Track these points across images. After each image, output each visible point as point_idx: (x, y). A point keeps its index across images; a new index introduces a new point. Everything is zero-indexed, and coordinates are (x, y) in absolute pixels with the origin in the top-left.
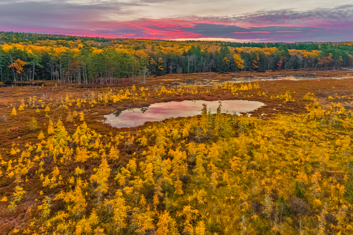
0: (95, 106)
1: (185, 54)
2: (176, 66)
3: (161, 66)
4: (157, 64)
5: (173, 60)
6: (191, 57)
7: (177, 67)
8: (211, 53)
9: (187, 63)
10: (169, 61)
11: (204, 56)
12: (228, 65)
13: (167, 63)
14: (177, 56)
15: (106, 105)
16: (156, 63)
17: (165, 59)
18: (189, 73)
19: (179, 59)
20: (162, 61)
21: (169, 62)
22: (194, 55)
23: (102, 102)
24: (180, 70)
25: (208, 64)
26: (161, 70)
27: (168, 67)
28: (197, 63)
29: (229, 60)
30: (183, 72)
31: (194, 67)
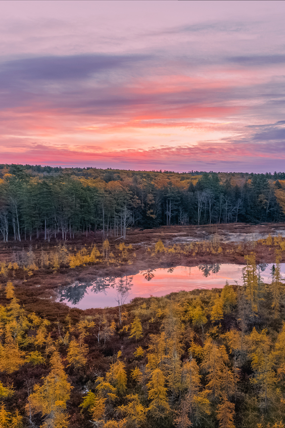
0: (34, 275)
1: (192, 189)
2: (178, 210)
3: (152, 211)
4: (145, 207)
5: (172, 200)
6: (204, 194)
7: (179, 212)
8: (237, 188)
9: (197, 205)
10: (165, 201)
11: (225, 193)
12: (266, 210)
13: (162, 205)
14: (179, 192)
15: (55, 272)
16: (143, 205)
17: (157, 199)
18: (200, 224)
19: (182, 198)
20: (153, 202)
21: (166, 203)
22: (208, 191)
23: (49, 268)
24: (184, 218)
25: (232, 207)
26: (152, 218)
27: (163, 213)
28: (214, 205)
29: (267, 199)
30: (190, 222)
31: (208, 212)
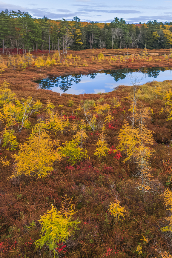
1: (107, 27)
2: (98, 40)
3: (80, 40)
4: (75, 37)
5: (93, 33)
6: (116, 30)
9: (111, 37)
11: (130, 31)
12: (157, 41)
13: (86, 36)
14: (98, 29)
16: (73, 35)
18: (113, 49)
19: (100, 33)
20: (81, 34)
21: (89, 35)
22: (119, 29)
24: (103, 44)
25: (135, 39)
26: (80, 44)
27: (87, 41)
28: (123, 37)
30: (107, 47)
31: (119, 42)
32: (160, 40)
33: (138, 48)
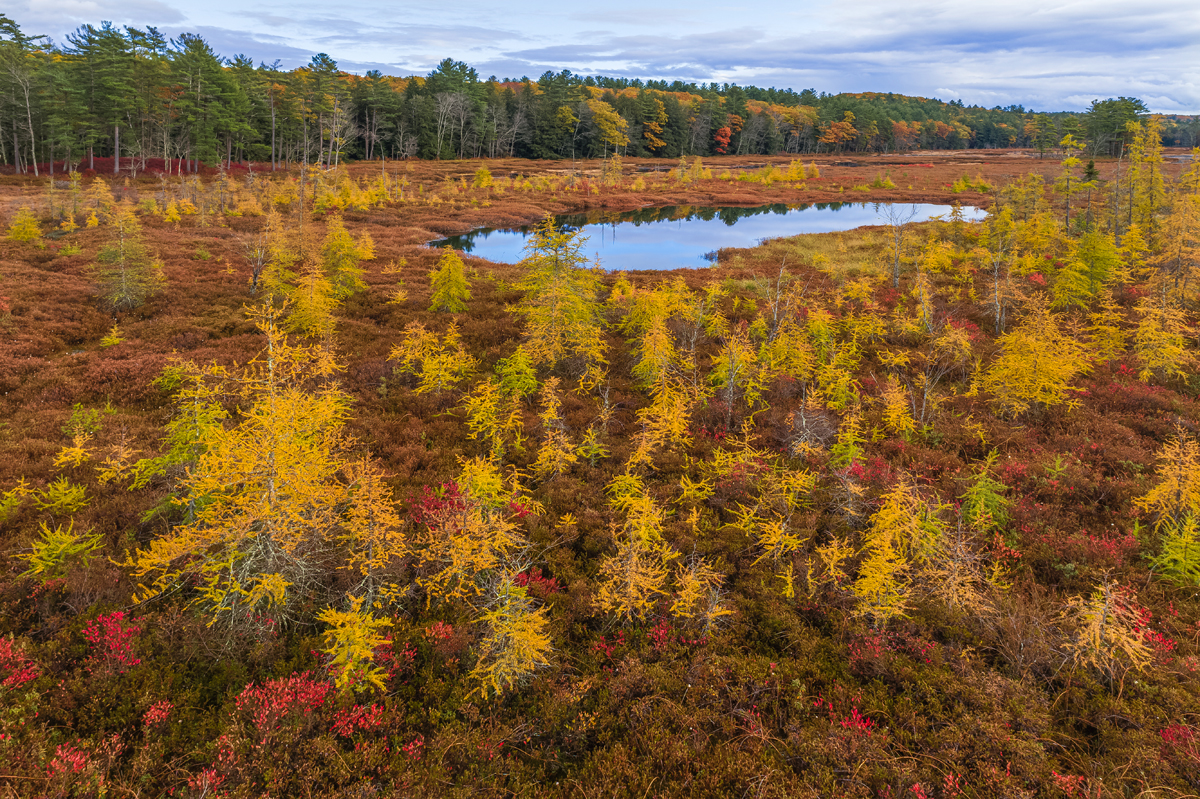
2: (394, 129)
5: (378, 109)
7: (397, 132)
8: (509, 93)
9: (434, 121)
10: (362, 111)
12: (572, 135)
13: (357, 117)
17: (348, 104)
18: (442, 158)
21: (364, 114)
24: (410, 144)
25: (505, 128)
28: (470, 122)
29: (577, 116)
30: (420, 155)
31: (457, 136)
32: (579, 132)
33: (514, 156)
